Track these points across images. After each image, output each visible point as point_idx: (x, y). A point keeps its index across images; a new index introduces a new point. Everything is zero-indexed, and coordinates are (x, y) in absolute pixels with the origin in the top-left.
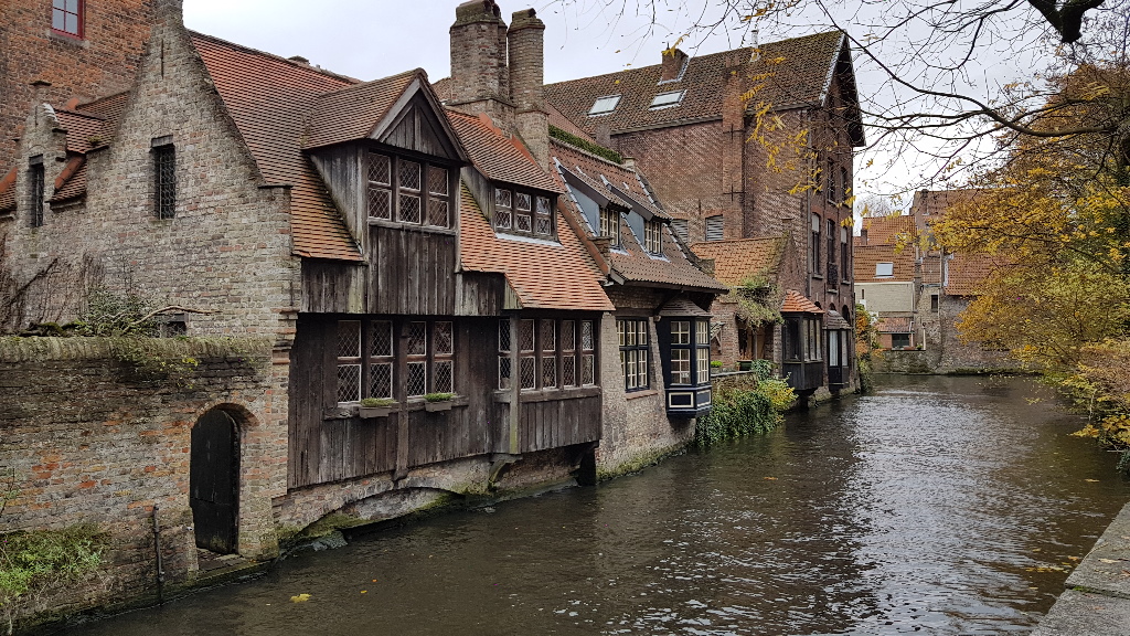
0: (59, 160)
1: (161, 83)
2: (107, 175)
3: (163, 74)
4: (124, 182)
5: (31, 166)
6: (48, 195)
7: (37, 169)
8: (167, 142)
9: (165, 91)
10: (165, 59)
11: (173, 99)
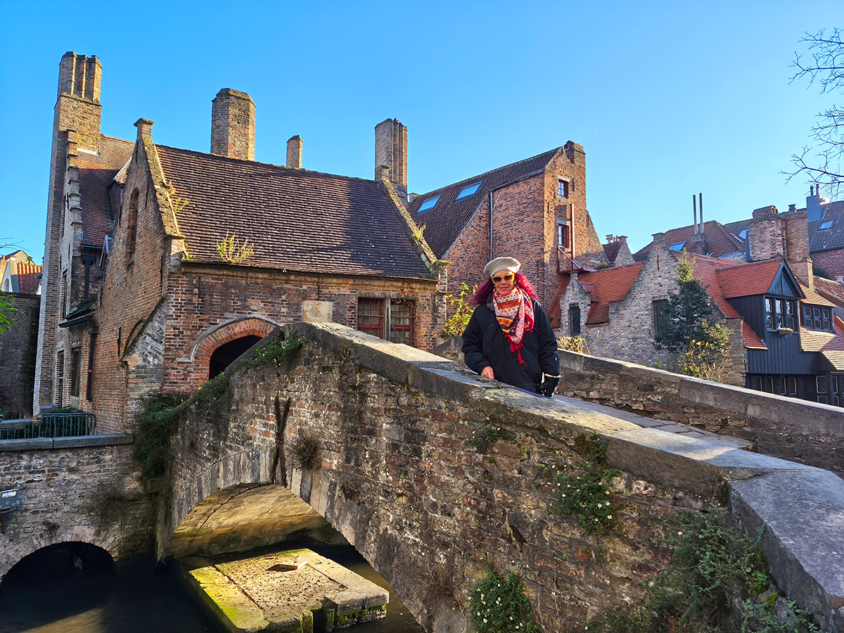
0: (588, 305)
1: (658, 273)
2: (623, 312)
3: (658, 269)
4: (634, 315)
5: (570, 308)
6: (583, 321)
7: (574, 309)
8: (663, 298)
9: (660, 276)
10: (660, 263)
11: (666, 280)
